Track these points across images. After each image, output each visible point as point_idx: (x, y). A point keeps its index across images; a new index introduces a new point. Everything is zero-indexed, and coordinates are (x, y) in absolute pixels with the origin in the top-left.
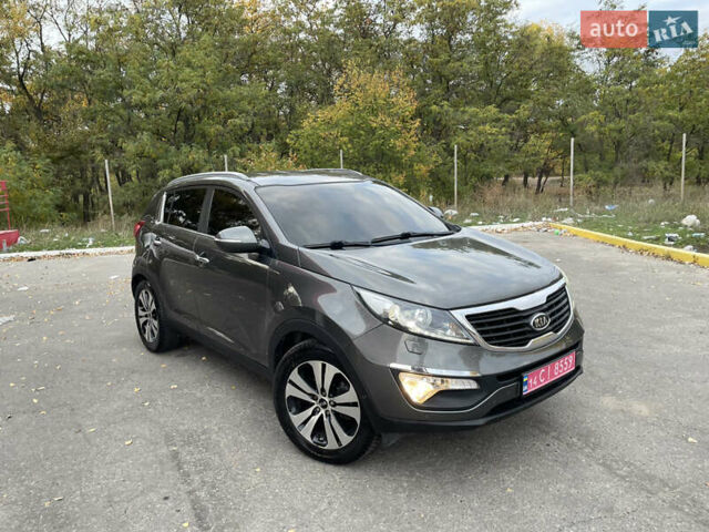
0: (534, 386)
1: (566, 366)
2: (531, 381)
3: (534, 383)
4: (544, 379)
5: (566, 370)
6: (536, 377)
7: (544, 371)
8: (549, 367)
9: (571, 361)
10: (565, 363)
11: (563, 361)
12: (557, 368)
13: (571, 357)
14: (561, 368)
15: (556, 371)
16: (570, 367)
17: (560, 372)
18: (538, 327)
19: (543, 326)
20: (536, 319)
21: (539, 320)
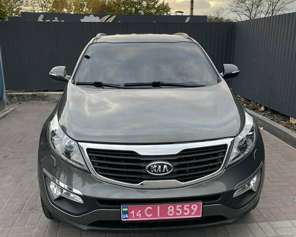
0: (136, 217)
1: (186, 211)
2: (133, 212)
3: (137, 215)
4: (151, 215)
5: (187, 215)
6: (140, 211)
7: (151, 208)
8: (159, 207)
9: (195, 210)
10: (185, 209)
11: (181, 206)
12: (172, 210)
13: (195, 205)
14: (179, 212)
15: (171, 213)
16: (193, 214)
17: (177, 214)
18: (154, 172)
19: (162, 173)
20: (153, 165)
21: (158, 167)
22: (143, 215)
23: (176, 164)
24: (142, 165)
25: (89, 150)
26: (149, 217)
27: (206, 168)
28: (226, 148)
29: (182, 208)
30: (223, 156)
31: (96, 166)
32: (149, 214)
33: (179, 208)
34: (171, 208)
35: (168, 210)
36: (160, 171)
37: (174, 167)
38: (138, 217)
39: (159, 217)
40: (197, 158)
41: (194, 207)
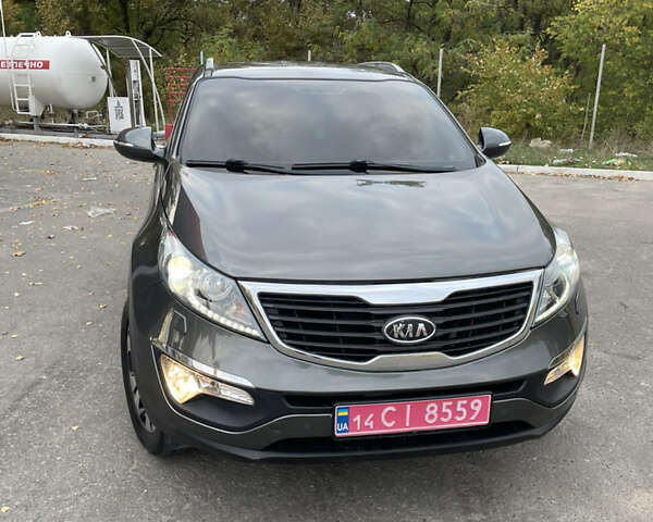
1: (461, 413)
2: (358, 418)
3: (366, 424)
4: (393, 423)
5: (462, 422)
6: (371, 416)
7: (393, 409)
8: (409, 406)
9: (478, 409)
10: (459, 409)
11: (450, 403)
12: (434, 412)
13: (479, 402)
14: (446, 415)
15: (431, 417)
16: (472, 418)
17: (443, 419)
18: (400, 338)
19: (414, 338)
20: (398, 323)
21: (406, 326)
22: (378, 424)
23: (441, 320)
24: (375, 324)
25: (263, 296)
26: (389, 427)
27: (496, 328)
28: (531, 289)
29: (453, 408)
30: (525, 305)
31: (278, 329)
32: (389, 421)
33: (448, 407)
34: (432, 408)
35: (426, 412)
36: (411, 335)
37: (439, 326)
38: (368, 428)
39: (408, 427)
40: (479, 308)
41: (476, 405)
